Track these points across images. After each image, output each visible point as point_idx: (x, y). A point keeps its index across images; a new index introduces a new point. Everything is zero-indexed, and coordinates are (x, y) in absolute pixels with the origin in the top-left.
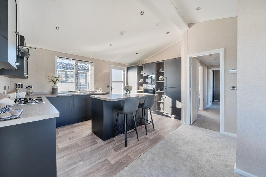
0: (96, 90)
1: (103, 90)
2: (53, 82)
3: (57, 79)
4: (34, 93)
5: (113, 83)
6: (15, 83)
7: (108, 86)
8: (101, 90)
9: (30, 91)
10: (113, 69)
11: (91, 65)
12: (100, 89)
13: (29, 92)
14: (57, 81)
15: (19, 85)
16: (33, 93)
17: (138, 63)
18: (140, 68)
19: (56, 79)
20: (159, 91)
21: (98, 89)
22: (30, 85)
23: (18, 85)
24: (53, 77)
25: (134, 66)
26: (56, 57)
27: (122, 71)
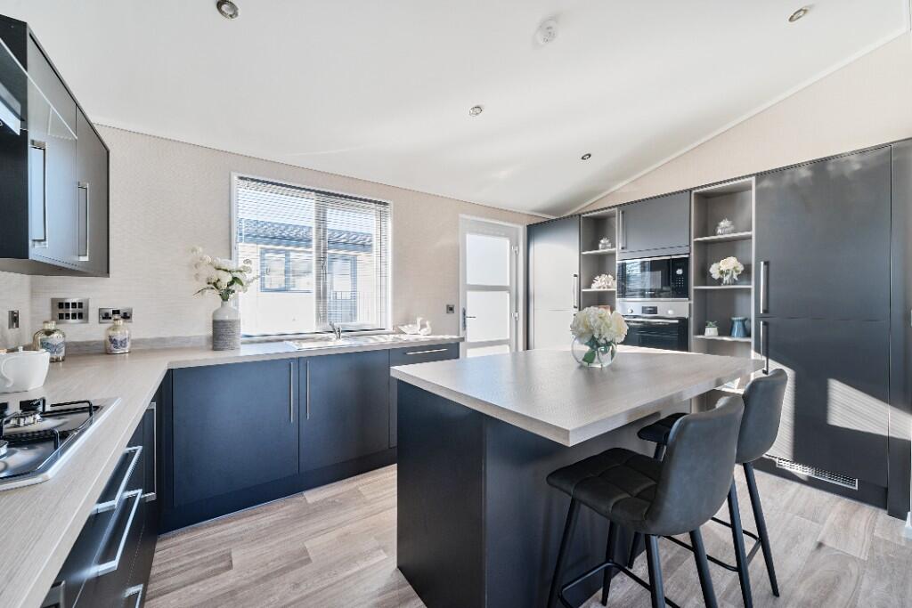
0: (403, 329)
1: (430, 325)
2: (216, 292)
3: (235, 279)
4: (134, 343)
5: (469, 293)
6: (53, 300)
7: (451, 309)
8: (423, 326)
9: (119, 336)
10: (472, 232)
11: (382, 215)
12: (419, 320)
13: (113, 341)
14: (235, 287)
15: (71, 309)
16: (128, 344)
17: (580, 203)
18: (595, 227)
19: (229, 278)
20: (711, 332)
21: (408, 320)
22: (121, 307)
23: (68, 304)
24: (219, 269)
25: (554, 218)
26: (235, 178)
27: (508, 242)
